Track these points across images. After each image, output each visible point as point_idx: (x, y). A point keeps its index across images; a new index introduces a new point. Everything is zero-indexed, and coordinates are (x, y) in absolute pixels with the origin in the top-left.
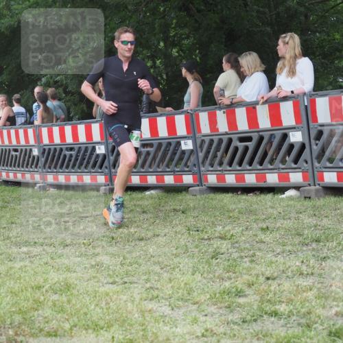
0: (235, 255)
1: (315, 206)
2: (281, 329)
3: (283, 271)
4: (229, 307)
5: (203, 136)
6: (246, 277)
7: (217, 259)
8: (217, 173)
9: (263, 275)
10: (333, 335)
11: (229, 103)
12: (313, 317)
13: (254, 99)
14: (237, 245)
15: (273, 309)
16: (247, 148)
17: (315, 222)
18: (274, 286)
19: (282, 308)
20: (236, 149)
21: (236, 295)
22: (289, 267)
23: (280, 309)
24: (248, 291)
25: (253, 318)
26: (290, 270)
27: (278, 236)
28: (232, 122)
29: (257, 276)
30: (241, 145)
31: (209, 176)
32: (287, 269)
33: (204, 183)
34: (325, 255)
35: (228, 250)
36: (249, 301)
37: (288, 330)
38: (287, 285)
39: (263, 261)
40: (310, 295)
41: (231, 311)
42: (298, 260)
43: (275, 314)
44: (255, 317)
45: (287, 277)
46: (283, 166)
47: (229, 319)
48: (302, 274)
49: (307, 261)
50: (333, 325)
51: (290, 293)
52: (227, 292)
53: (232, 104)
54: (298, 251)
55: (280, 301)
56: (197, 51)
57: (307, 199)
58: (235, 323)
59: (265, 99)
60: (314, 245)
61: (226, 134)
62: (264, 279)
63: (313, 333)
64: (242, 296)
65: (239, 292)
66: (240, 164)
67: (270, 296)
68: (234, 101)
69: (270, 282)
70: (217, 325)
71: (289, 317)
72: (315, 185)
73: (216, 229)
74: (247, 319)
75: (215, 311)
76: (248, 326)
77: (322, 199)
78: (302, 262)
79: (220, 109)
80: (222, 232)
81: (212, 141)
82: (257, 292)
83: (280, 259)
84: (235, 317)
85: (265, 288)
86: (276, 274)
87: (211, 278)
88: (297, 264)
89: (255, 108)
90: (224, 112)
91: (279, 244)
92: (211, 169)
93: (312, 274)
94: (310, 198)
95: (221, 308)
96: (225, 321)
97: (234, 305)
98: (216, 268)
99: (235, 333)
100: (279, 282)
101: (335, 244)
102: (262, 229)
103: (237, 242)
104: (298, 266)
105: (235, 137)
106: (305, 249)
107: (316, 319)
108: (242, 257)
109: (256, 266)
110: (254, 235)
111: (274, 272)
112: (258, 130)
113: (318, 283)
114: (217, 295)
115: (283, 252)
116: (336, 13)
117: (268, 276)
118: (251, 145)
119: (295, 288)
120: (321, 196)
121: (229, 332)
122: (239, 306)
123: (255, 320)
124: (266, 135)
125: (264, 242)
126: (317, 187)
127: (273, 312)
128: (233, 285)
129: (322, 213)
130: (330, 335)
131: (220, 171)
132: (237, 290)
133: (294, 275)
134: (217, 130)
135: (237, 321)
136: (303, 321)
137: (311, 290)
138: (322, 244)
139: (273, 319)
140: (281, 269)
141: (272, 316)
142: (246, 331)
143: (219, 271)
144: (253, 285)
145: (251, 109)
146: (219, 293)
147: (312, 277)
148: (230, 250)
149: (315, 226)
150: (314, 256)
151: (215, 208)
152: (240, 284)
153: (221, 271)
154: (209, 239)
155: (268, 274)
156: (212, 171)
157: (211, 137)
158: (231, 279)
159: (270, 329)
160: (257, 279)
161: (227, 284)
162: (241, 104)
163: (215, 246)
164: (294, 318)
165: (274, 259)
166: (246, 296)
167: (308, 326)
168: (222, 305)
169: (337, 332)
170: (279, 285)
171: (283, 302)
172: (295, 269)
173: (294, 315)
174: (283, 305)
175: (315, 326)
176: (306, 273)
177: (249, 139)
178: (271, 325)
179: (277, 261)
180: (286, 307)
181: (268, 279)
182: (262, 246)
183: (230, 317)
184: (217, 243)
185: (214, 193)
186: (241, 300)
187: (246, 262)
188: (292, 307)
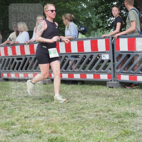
0: (13, 108)
1: (47, 87)
2: (29, 138)
3: (32, 114)
4: (8, 130)
5: (2, 57)
6: (16, 117)
7: (5, 109)
8: (8, 73)
9: (23, 116)
10: (50, 141)
11: (13, 44)
12: (42, 133)
13: (24, 42)
14: (14, 103)
15: (26, 130)
16: (20, 63)
17: (47, 94)
18: (28, 120)
19: (30, 130)
20: (16, 63)
21: (11, 125)
22: (35, 113)
23: (29, 130)
24: (17, 123)
25: (18, 134)
26: (35, 114)
27: (31, 100)
28: (14, 52)
29: (21, 116)
30: (18, 61)
31: (4, 74)
32: (34, 113)
33: (1, 77)
34: (50, 108)
35: (10, 105)
36: (17, 127)
37: (31, 139)
38: (33, 120)
39: (24, 110)
40: (42, 124)
41: (9, 131)
42: (39, 110)
43: (27, 132)
44: (19, 134)
45: (34, 117)
46: (35, 71)
47: (8, 135)
48: (40, 116)
49: (42, 110)
50: (50, 137)
51: (34, 123)
52: (7, 123)
53: (14, 44)
54: (39, 106)
55: (29, 127)
56: (2, 21)
57: (45, 84)
58: (10, 137)
59: (28, 42)
60: (46, 103)
61: (12, 56)
62: (24, 118)
63: (42, 140)
64: (14, 125)
65: (13, 123)
66: (17, 69)
67: (26, 125)
68: (15, 43)
69: (26, 119)
70: (2, 138)
71: (33, 133)
72: (48, 79)
73: (6, 97)
74: (15, 135)
75: (2, 131)
76: (15, 137)
77: (50, 85)
78: (40, 110)
79: (9, 46)
80: (8, 98)
81: (5, 59)
82: (21, 123)
83: (31, 109)
84: (10, 134)
85: (24, 121)
86: (29, 115)
87: (1, 117)
88: (38, 111)
89: (24, 46)
90: (11, 47)
91: (32, 103)
92: (5, 71)
93: (44, 115)
94: (46, 84)
95: (4, 130)
96: (6, 135)
97: (10, 129)
98: (4, 113)
99: (9, 140)
100: (30, 119)
101: (54, 103)
102: (25, 97)
103: (14, 102)
104: (39, 112)
105: (15, 58)
106: (42, 105)
107: (44, 134)
108: (15, 109)
109: (21, 112)
110: (21, 99)
111: (28, 114)
112: (25, 55)
113: (46, 119)
114: (3, 125)
115: (33, 106)
116: (60, 8)
117: (26, 116)
118: (22, 61)
119: (36, 121)
120: (50, 83)
121: (7, 140)
122: (12, 129)
123: (19, 135)
124: (28, 58)
125: (25, 102)
126: (49, 79)
127: (26, 132)
128: (10, 121)
129: (50, 90)
130: (49, 141)
131: (9, 72)
132: (12, 122)
133: (37, 116)
134: (8, 55)
135: (11, 135)
136: (38, 135)
137: (43, 122)
138: (49, 103)
139: (26, 134)
140: (32, 113)
141: (26, 133)
142: (14, 140)
143: (5, 115)
144: (19, 120)
145: (22, 46)
146: (4, 124)
147: (44, 117)
148: (11, 106)
149: (47, 96)
150: (45, 108)
151: (6, 88)
152: (13, 120)
153: (6, 115)
154: (2, 101)
155: (26, 115)
156: (5, 72)
157: (5, 58)
158: (10, 118)
159: (25, 139)
160: (21, 118)
161: (8, 120)
162: (18, 44)
163: (4, 104)
164: (35, 134)
165: (29, 109)
166: (15, 125)
167: (40, 137)
168: (5, 129)
169: (52, 140)
170: (30, 120)
171: (31, 127)
172: (37, 113)
173: (35, 133)
174: (31, 129)
175: (43, 137)
176: (41, 115)
177: (21, 59)
178: (25, 137)
179: (30, 110)
180: (32, 130)
181: (25, 117)
182: (25, 104)
183: (8, 134)
184: (5, 103)
185: (6, 81)
186: (13, 127)
187: (17, 111)
188: (34, 130)
